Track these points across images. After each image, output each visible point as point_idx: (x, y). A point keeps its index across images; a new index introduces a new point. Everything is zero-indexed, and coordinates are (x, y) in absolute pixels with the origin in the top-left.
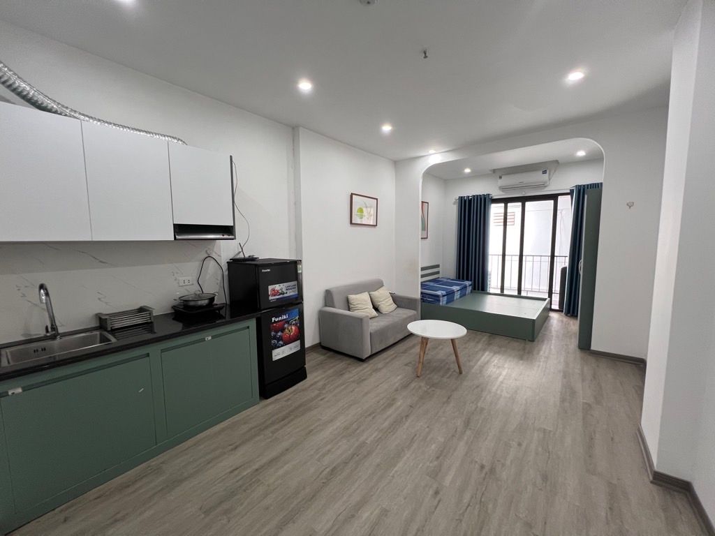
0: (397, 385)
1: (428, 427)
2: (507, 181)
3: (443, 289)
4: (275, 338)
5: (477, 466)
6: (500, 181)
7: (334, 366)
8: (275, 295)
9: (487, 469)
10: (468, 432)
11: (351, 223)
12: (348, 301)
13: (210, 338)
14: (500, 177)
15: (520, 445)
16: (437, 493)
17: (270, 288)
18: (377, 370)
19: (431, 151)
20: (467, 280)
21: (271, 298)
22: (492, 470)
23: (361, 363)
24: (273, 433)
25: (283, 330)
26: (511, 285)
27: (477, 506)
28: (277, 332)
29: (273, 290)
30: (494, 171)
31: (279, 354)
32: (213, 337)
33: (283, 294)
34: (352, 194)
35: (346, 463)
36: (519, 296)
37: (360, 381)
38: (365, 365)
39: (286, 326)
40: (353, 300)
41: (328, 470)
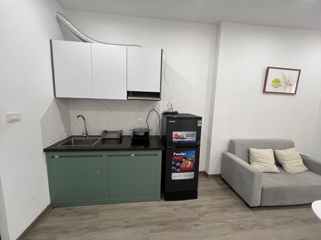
4: (174, 165)
7: (223, 199)
8: (177, 139)
11: (264, 91)
12: (249, 152)
13: (133, 155)
17: (174, 133)
18: (260, 226)
21: (174, 140)
23: (246, 209)
24: (151, 231)
25: (181, 162)
28: (176, 162)
29: (176, 135)
31: (176, 176)
32: (135, 155)
33: (184, 139)
34: (268, 69)
37: (237, 228)
39: (184, 160)
40: (253, 153)
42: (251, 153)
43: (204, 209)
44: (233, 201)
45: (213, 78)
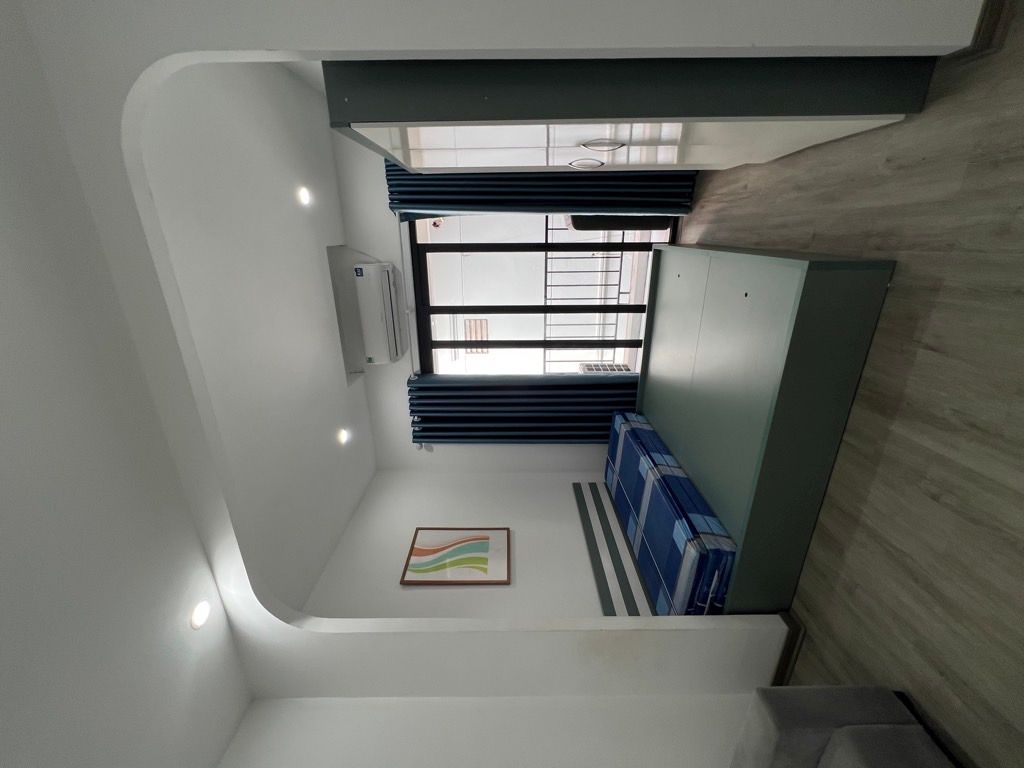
6: (377, 362)
14: (370, 360)
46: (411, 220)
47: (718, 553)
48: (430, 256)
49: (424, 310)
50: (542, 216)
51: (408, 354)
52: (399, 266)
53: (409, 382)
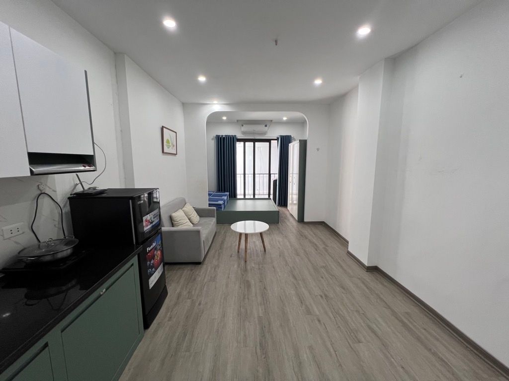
0: (239, 271)
1: (281, 289)
2: (245, 128)
3: (222, 200)
4: (150, 267)
5: (319, 297)
6: (242, 127)
8: (147, 226)
9: (323, 296)
10: (300, 282)
11: (163, 152)
12: (171, 219)
13: (104, 290)
14: (242, 126)
15: (322, 278)
16: (319, 321)
17: (144, 219)
18: (216, 267)
19: (215, 102)
20: (225, 191)
21: (145, 229)
22: (326, 296)
23: (200, 266)
24: (188, 351)
25: (154, 257)
26: (249, 192)
27: (337, 316)
28: (150, 261)
29: (146, 221)
30: (238, 121)
31: (153, 281)
33: (152, 223)
34: (163, 127)
35: (263, 336)
36: (254, 199)
37: (213, 279)
38: (204, 266)
39: (155, 253)
40: (176, 217)
41: (258, 348)
42: (175, 219)
43: (185, 293)
44: (188, 270)
45: (121, 131)
46: (277, 139)
47: (221, 208)
48: (268, 143)
49: (254, 141)
50: (278, 173)
51: (242, 135)
52: (266, 136)
53: (235, 136)
